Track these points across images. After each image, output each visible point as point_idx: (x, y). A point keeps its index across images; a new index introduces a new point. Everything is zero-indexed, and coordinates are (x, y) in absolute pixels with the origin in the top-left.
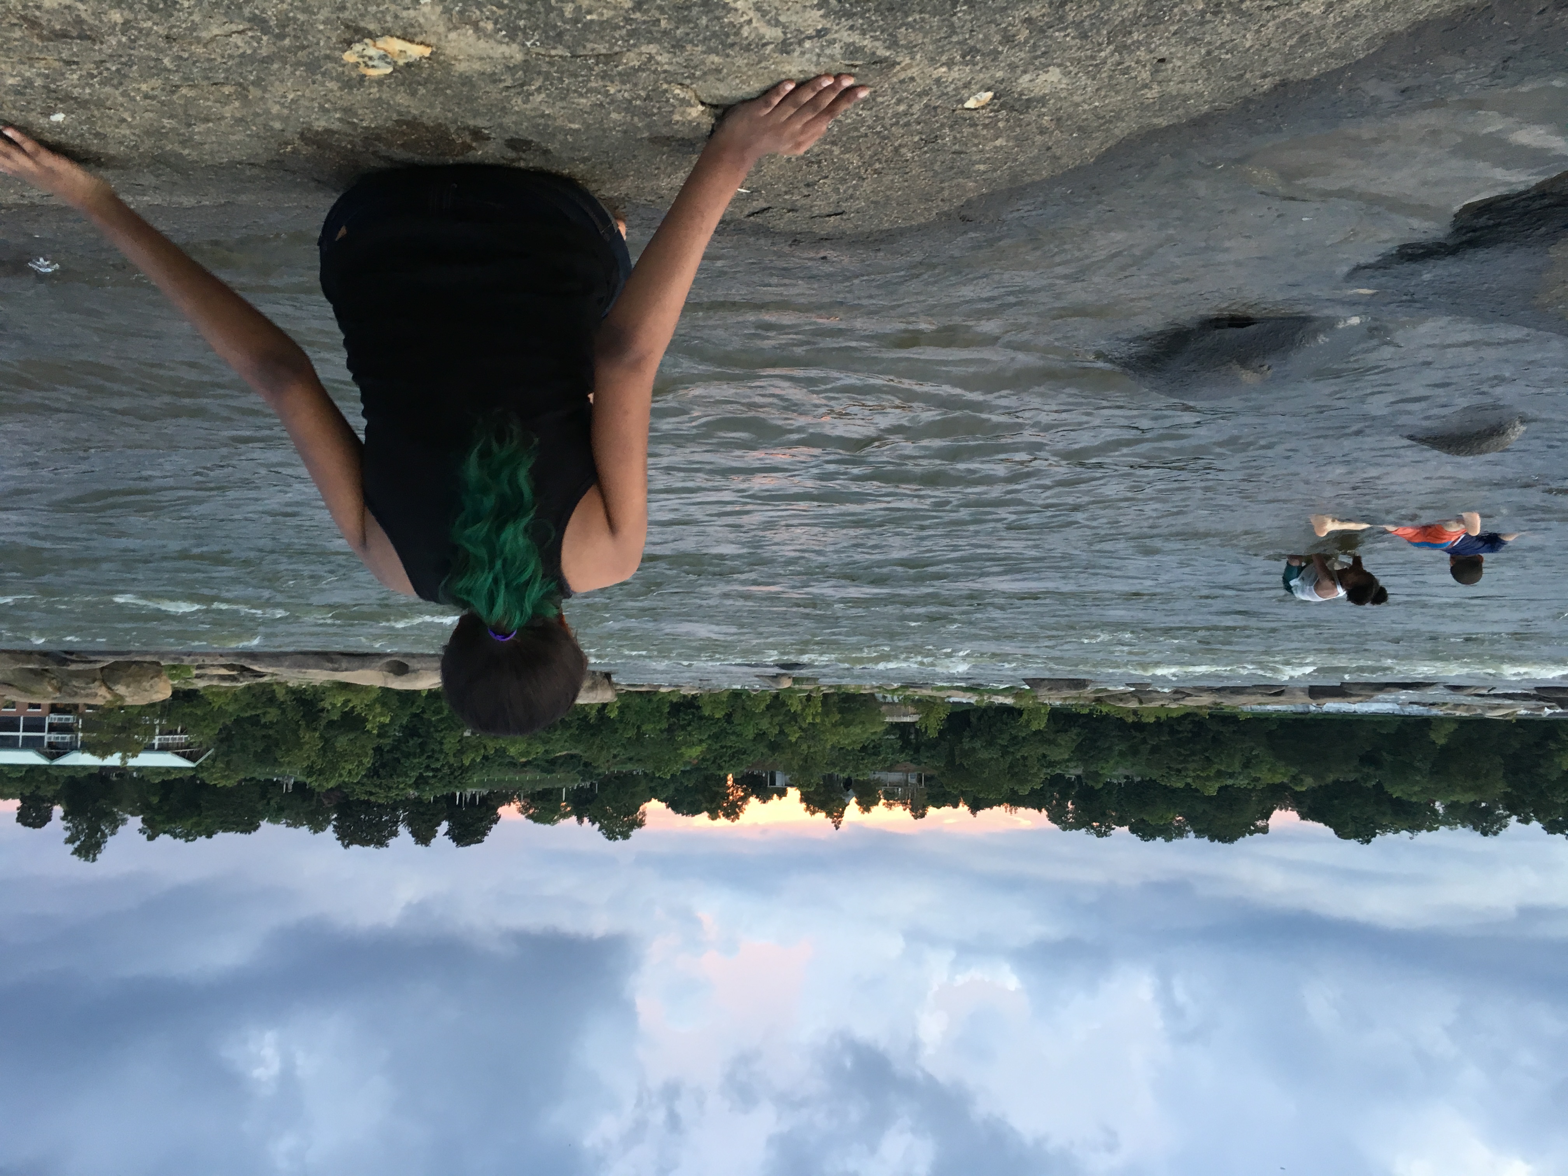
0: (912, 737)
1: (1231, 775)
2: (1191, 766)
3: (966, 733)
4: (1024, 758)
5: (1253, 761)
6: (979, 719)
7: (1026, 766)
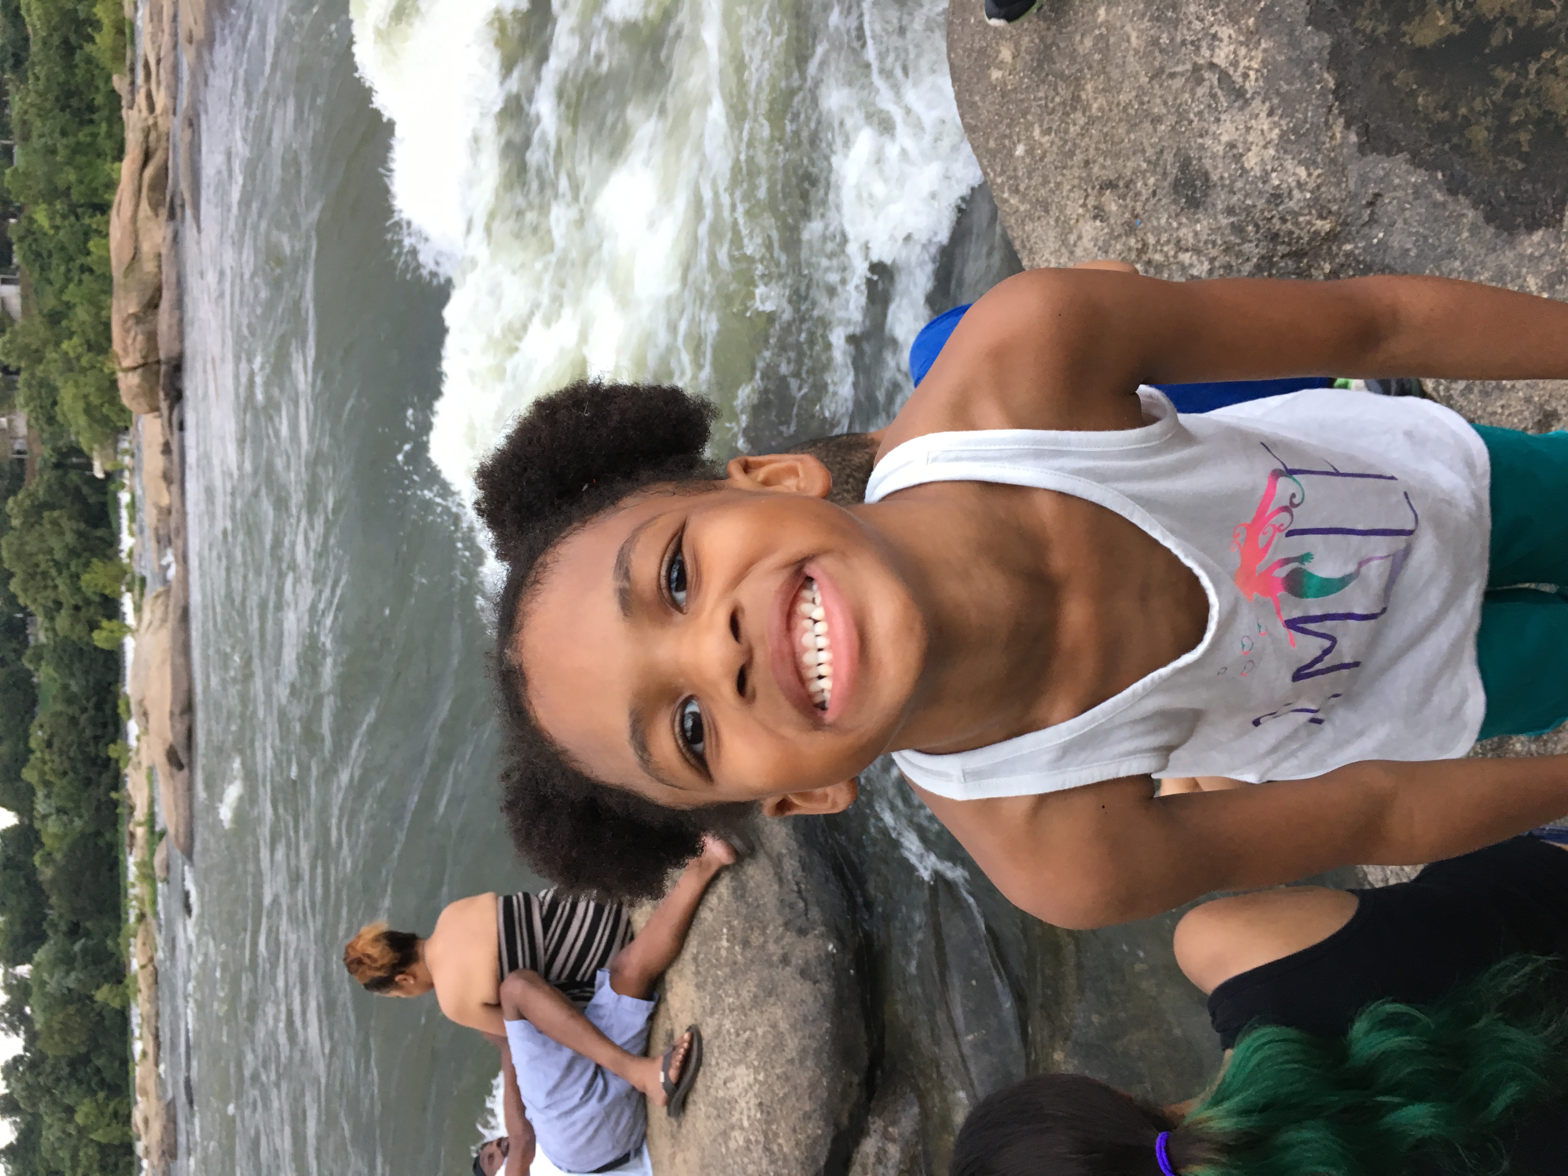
0: (74, 460)
1: (48, 796)
2: (56, 757)
3: (82, 526)
4: (56, 587)
5: (65, 818)
6: (101, 539)
7: (46, 587)
